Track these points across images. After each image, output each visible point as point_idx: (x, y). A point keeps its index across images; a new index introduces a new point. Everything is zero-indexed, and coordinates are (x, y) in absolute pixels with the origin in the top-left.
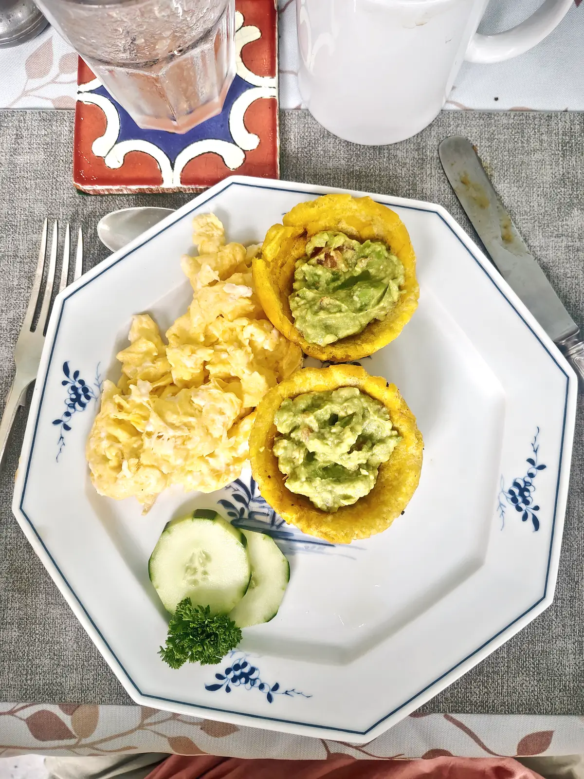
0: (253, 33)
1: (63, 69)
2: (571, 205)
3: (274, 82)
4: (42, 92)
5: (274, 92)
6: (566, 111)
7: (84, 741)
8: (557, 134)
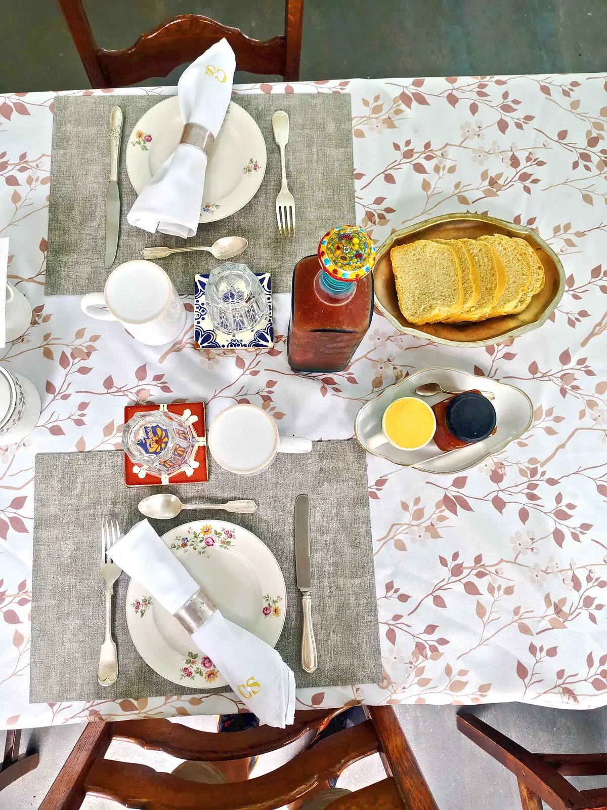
0: (195, 419)
1: (118, 431)
2: (324, 481)
3: (204, 439)
4: (110, 441)
5: (205, 443)
6: (320, 441)
7: (142, 711)
8: (317, 451)
